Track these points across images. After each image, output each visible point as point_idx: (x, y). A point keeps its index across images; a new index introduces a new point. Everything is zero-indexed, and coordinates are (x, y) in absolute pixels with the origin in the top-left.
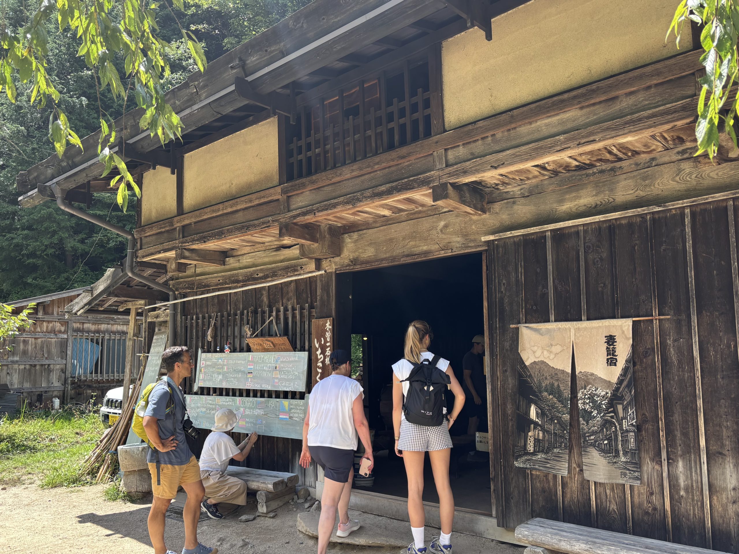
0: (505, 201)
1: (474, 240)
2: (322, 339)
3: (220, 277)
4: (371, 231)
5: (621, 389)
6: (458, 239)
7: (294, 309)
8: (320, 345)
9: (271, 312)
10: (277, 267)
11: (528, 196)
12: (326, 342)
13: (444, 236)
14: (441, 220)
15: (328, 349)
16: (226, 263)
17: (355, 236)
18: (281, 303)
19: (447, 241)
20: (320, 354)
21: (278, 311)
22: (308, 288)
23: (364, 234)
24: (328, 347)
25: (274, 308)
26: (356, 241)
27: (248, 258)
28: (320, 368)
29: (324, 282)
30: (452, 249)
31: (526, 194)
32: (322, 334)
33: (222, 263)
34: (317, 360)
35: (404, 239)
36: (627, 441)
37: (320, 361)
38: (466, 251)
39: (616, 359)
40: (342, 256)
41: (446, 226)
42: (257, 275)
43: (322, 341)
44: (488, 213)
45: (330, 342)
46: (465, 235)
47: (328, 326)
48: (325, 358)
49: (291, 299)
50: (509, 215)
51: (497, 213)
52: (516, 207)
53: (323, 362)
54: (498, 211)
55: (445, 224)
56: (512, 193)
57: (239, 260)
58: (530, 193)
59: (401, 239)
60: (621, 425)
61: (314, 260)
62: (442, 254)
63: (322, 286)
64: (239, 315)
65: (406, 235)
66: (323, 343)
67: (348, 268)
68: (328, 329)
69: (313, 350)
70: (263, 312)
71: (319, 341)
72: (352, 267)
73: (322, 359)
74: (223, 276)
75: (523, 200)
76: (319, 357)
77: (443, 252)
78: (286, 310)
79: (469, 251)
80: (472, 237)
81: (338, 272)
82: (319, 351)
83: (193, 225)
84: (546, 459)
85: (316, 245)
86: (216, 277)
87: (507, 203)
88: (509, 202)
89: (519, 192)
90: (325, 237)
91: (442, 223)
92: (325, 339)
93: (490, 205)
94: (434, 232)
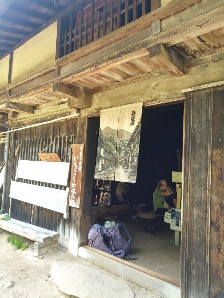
0: (200, 65)
1: (176, 94)
2: (78, 156)
3: (30, 120)
4: (109, 91)
5: (134, 136)
6: (165, 93)
7: (65, 138)
8: (77, 159)
9: (53, 139)
10: (57, 114)
11: (218, 61)
12: (79, 158)
13: (155, 92)
14: (153, 81)
15: (80, 162)
16: (34, 113)
17: (100, 94)
18: (59, 135)
19: (157, 95)
20: (76, 165)
21: (57, 139)
22: (73, 126)
23: (105, 93)
24: (80, 161)
25: (55, 137)
26: (100, 98)
27: (45, 109)
28: (75, 173)
29: (81, 123)
30: (160, 100)
31: (216, 59)
32: (78, 153)
33: (32, 112)
34: (74, 168)
35: (129, 95)
36: (133, 161)
37: (75, 169)
38: (169, 101)
39: (134, 122)
40: (92, 107)
41: (157, 85)
42: (47, 118)
43: (77, 157)
44: (186, 75)
45: (81, 158)
46: (170, 91)
47: (82, 148)
48: (78, 167)
49: (64, 132)
50: (202, 75)
51: (193, 74)
52: (208, 69)
53: (77, 170)
54: (194, 73)
55: (156, 84)
56: (205, 60)
57: (40, 111)
58: (219, 58)
59: (127, 95)
60: (131, 153)
61: (76, 109)
62: (153, 104)
63: (80, 125)
64: (38, 140)
65: (130, 92)
66: (78, 158)
67: (95, 114)
68: (81, 150)
69: (73, 162)
70: (50, 139)
71: (76, 157)
72: (97, 114)
73: (77, 168)
74: (32, 119)
75: (213, 64)
76: (75, 166)
77: (153, 102)
78: (61, 139)
79: (172, 101)
80: (174, 91)
81: (89, 117)
82: (75, 163)
83: (14, 89)
84: (105, 173)
85: (77, 99)
86: (28, 120)
87: (201, 67)
88: (203, 66)
89: (211, 59)
90: (82, 94)
91: (154, 84)
92: (79, 156)
93: (188, 69)
94: (148, 90)
